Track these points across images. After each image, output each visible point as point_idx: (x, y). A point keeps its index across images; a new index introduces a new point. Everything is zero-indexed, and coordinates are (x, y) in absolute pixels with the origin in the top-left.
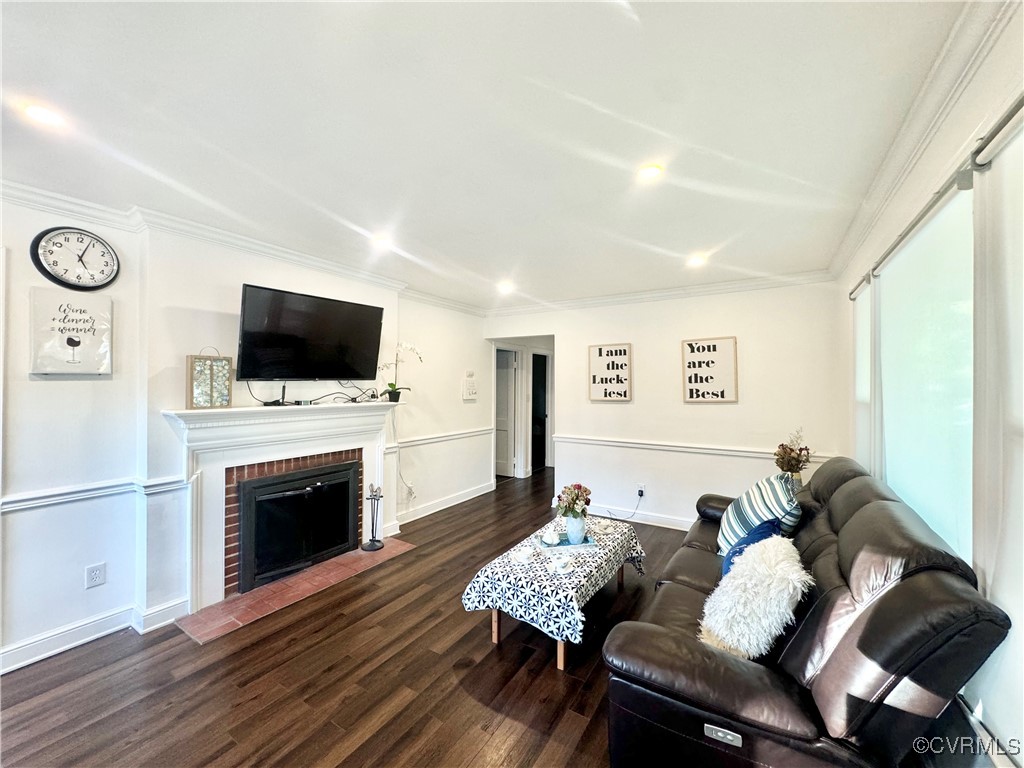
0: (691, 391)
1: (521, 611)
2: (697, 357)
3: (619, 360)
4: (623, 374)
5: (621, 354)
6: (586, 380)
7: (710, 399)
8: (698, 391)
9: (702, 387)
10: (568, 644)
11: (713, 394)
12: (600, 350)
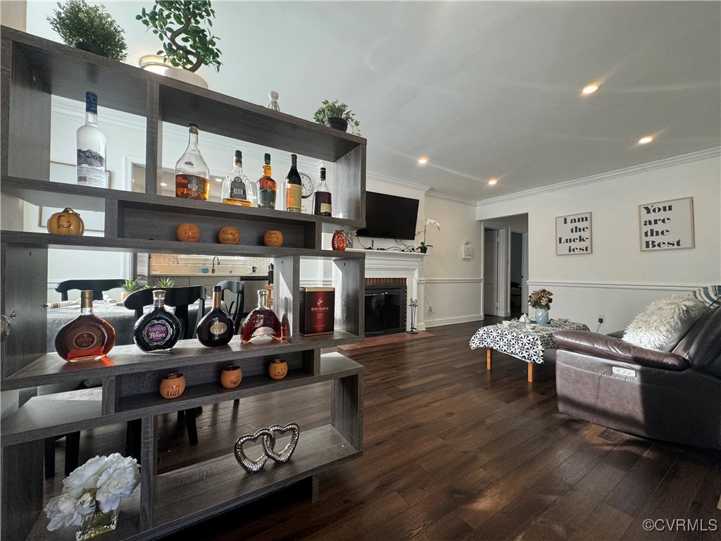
0: (647, 243)
1: (505, 348)
2: (652, 216)
3: (581, 225)
4: (584, 234)
5: (583, 221)
6: (553, 241)
7: (666, 247)
8: (653, 242)
9: (657, 239)
10: (535, 364)
11: (669, 243)
12: (565, 219)
